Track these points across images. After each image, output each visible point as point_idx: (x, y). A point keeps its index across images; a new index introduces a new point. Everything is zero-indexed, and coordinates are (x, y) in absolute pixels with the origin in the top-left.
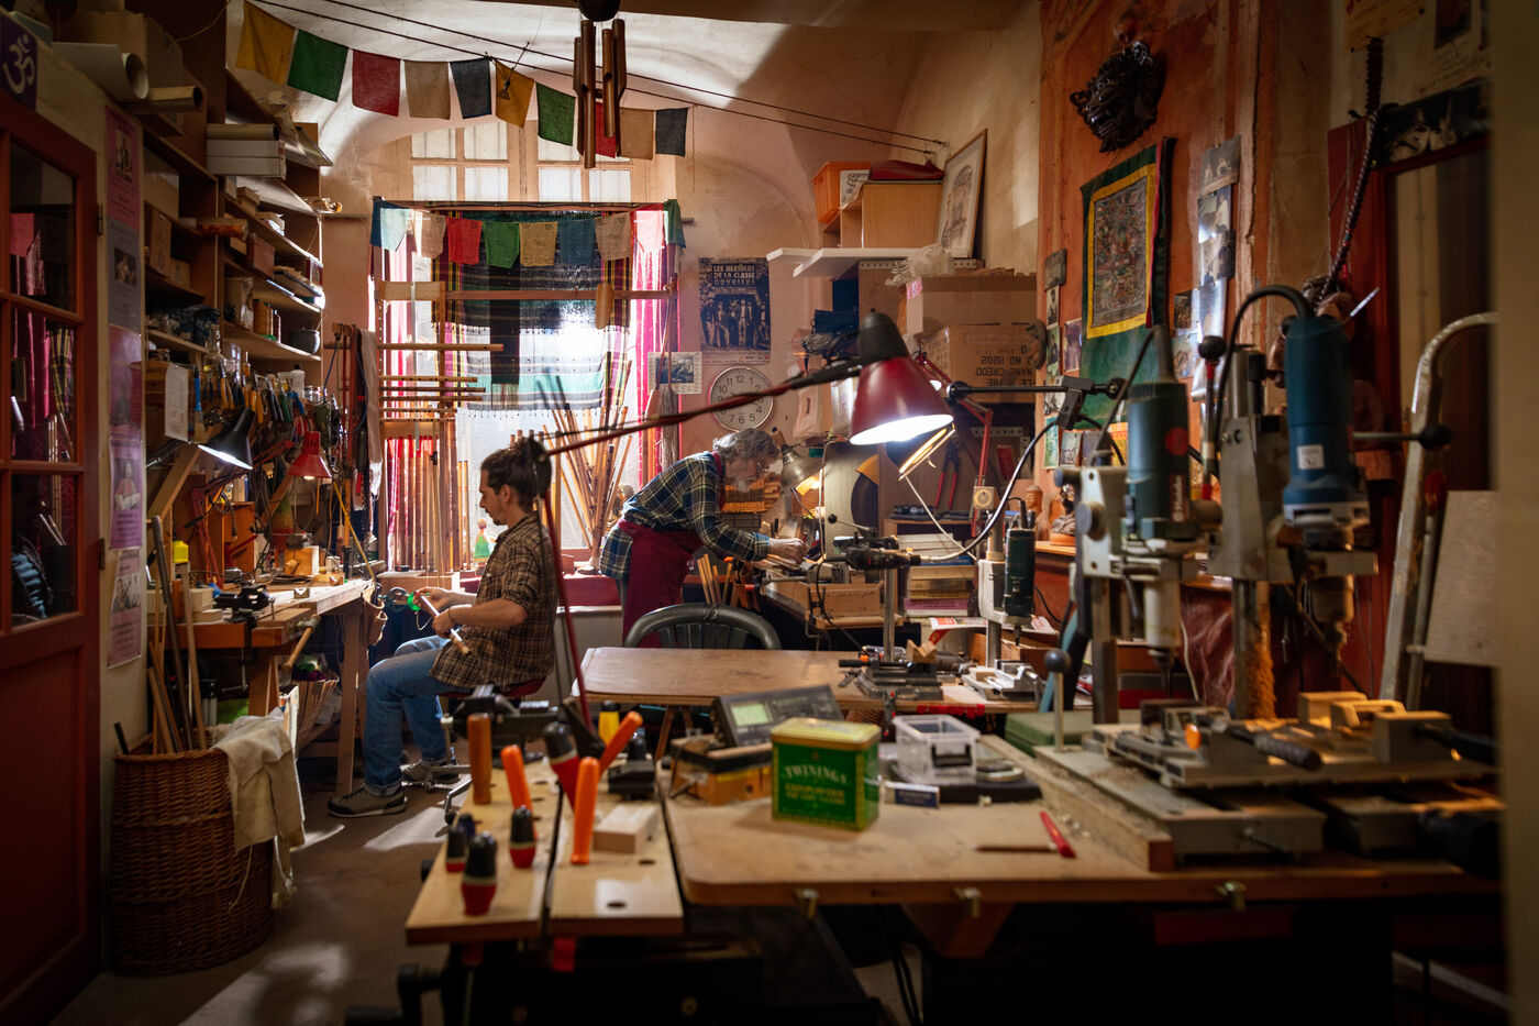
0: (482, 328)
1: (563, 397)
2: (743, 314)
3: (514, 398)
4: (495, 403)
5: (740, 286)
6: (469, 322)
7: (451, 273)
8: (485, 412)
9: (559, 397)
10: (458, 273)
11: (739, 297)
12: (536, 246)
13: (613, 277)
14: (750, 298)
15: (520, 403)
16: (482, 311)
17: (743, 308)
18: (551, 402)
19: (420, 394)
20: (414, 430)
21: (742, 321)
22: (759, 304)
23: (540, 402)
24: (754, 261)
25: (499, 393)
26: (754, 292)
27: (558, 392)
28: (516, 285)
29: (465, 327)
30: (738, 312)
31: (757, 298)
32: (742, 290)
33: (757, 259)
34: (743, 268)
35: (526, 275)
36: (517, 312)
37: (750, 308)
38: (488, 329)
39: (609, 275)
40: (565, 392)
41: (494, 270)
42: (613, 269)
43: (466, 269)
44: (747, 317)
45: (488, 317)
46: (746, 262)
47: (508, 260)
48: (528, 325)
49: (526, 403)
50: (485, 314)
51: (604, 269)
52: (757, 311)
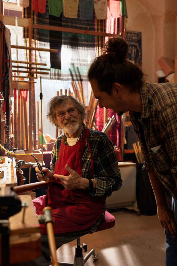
0: (46, 43)
1: (80, 76)
2: (133, 52)
3: (59, 75)
4: (52, 77)
5: (132, 41)
6: (40, 40)
7: (32, 16)
8: (47, 80)
9: (78, 76)
10: (35, 17)
11: (132, 46)
12: (70, 9)
13: (99, 27)
14: (135, 46)
15: (62, 77)
16: (46, 35)
17: (133, 50)
18: (75, 78)
19: (20, 69)
20: (17, 86)
21: (133, 55)
22: (138, 49)
23: (70, 77)
24: (137, 33)
25: (54, 72)
26: (136, 44)
27: (78, 74)
28: (60, 25)
29: (38, 42)
30: (132, 51)
31: (138, 47)
32: (133, 43)
33: (138, 32)
34: (133, 35)
35: (65, 22)
36: (60, 38)
37: (136, 50)
38: (49, 43)
39: (98, 26)
40: (81, 74)
41: (52, 17)
42: (99, 24)
43: (39, 15)
44: (135, 53)
45: (48, 38)
46: (134, 33)
47: (58, 13)
48: (65, 44)
49: (64, 78)
50: (47, 37)
51: (96, 23)
52: (138, 52)
